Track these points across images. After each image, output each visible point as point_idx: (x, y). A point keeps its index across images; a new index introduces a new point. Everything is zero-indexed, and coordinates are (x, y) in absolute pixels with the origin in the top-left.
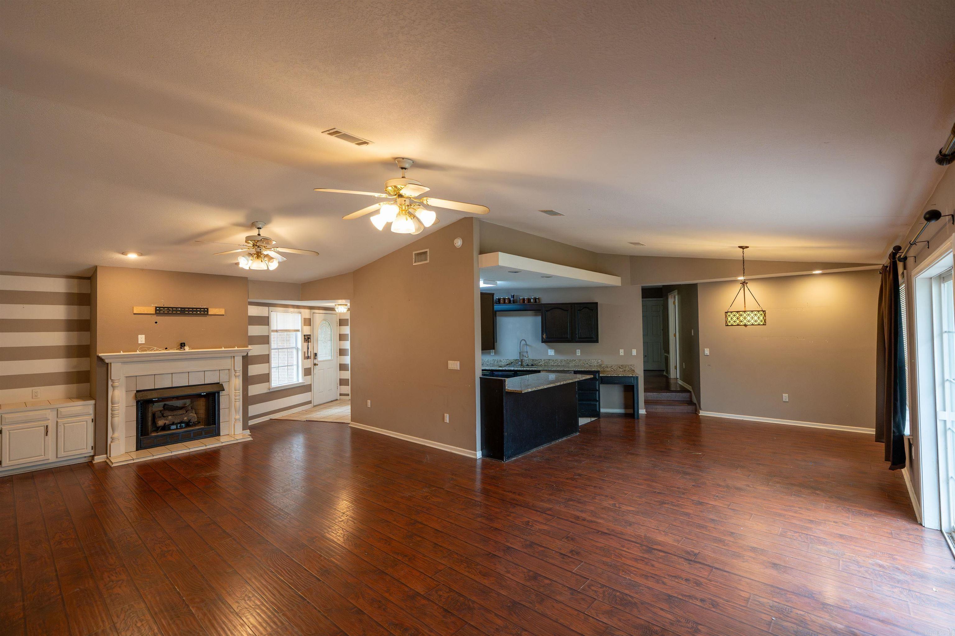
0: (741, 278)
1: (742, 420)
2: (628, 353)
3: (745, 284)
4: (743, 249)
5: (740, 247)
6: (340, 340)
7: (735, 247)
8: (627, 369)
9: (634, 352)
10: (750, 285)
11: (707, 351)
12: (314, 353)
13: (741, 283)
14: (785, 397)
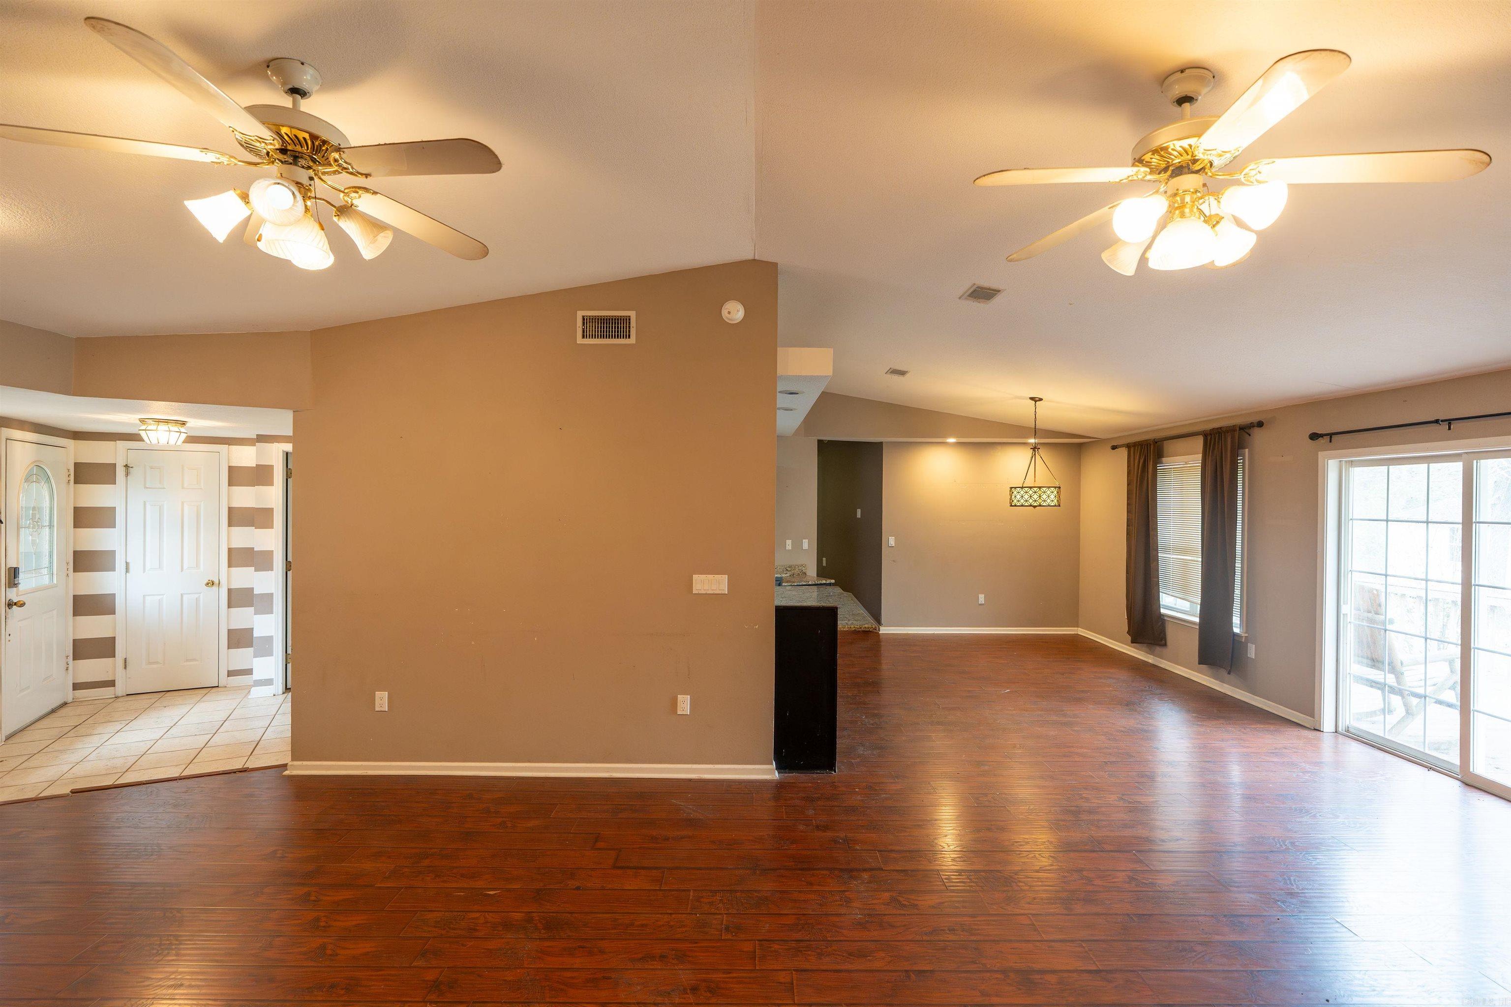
0: (1032, 441)
1: (934, 634)
2: (797, 545)
3: (1036, 450)
4: (1036, 401)
5: (1032, 399)
6: (76, 525)
7: (1024, 398)
8: (796, 571)
9: (805, 544)
10: (1042, 452)
11: (892, 541)
12: (8, 566)
13: (1031, 449)
14: (982, 598)
